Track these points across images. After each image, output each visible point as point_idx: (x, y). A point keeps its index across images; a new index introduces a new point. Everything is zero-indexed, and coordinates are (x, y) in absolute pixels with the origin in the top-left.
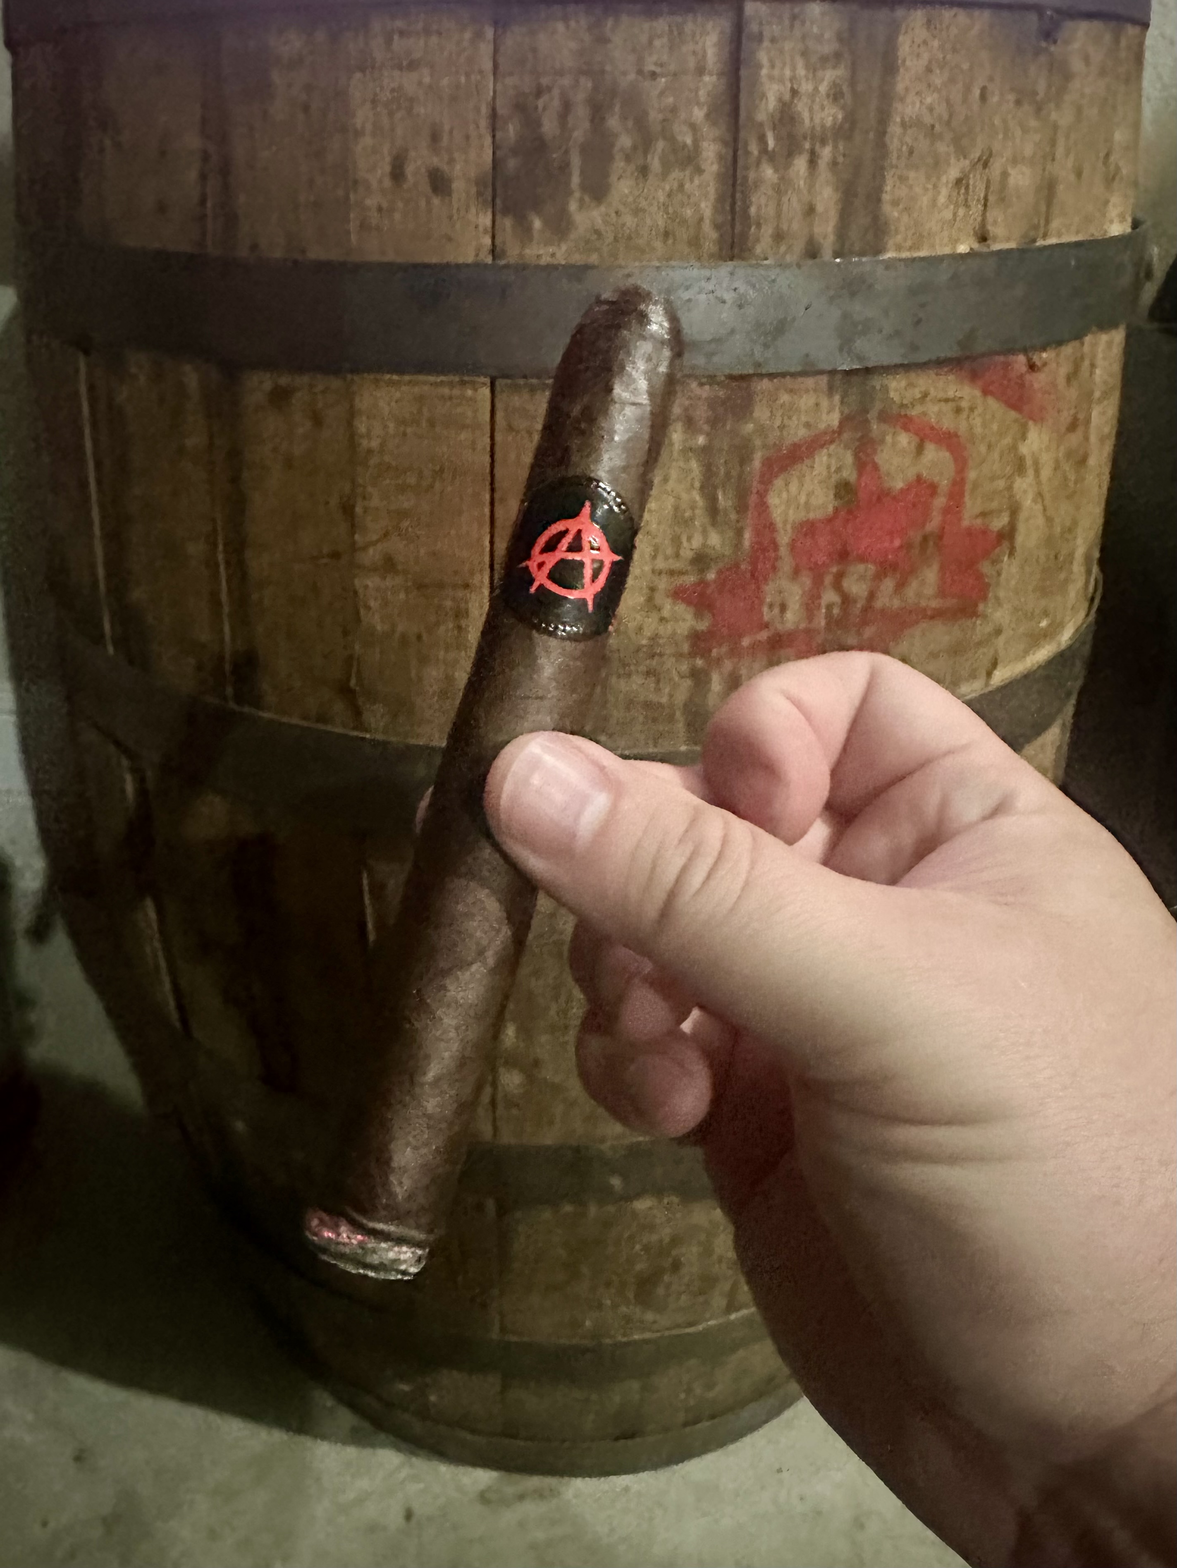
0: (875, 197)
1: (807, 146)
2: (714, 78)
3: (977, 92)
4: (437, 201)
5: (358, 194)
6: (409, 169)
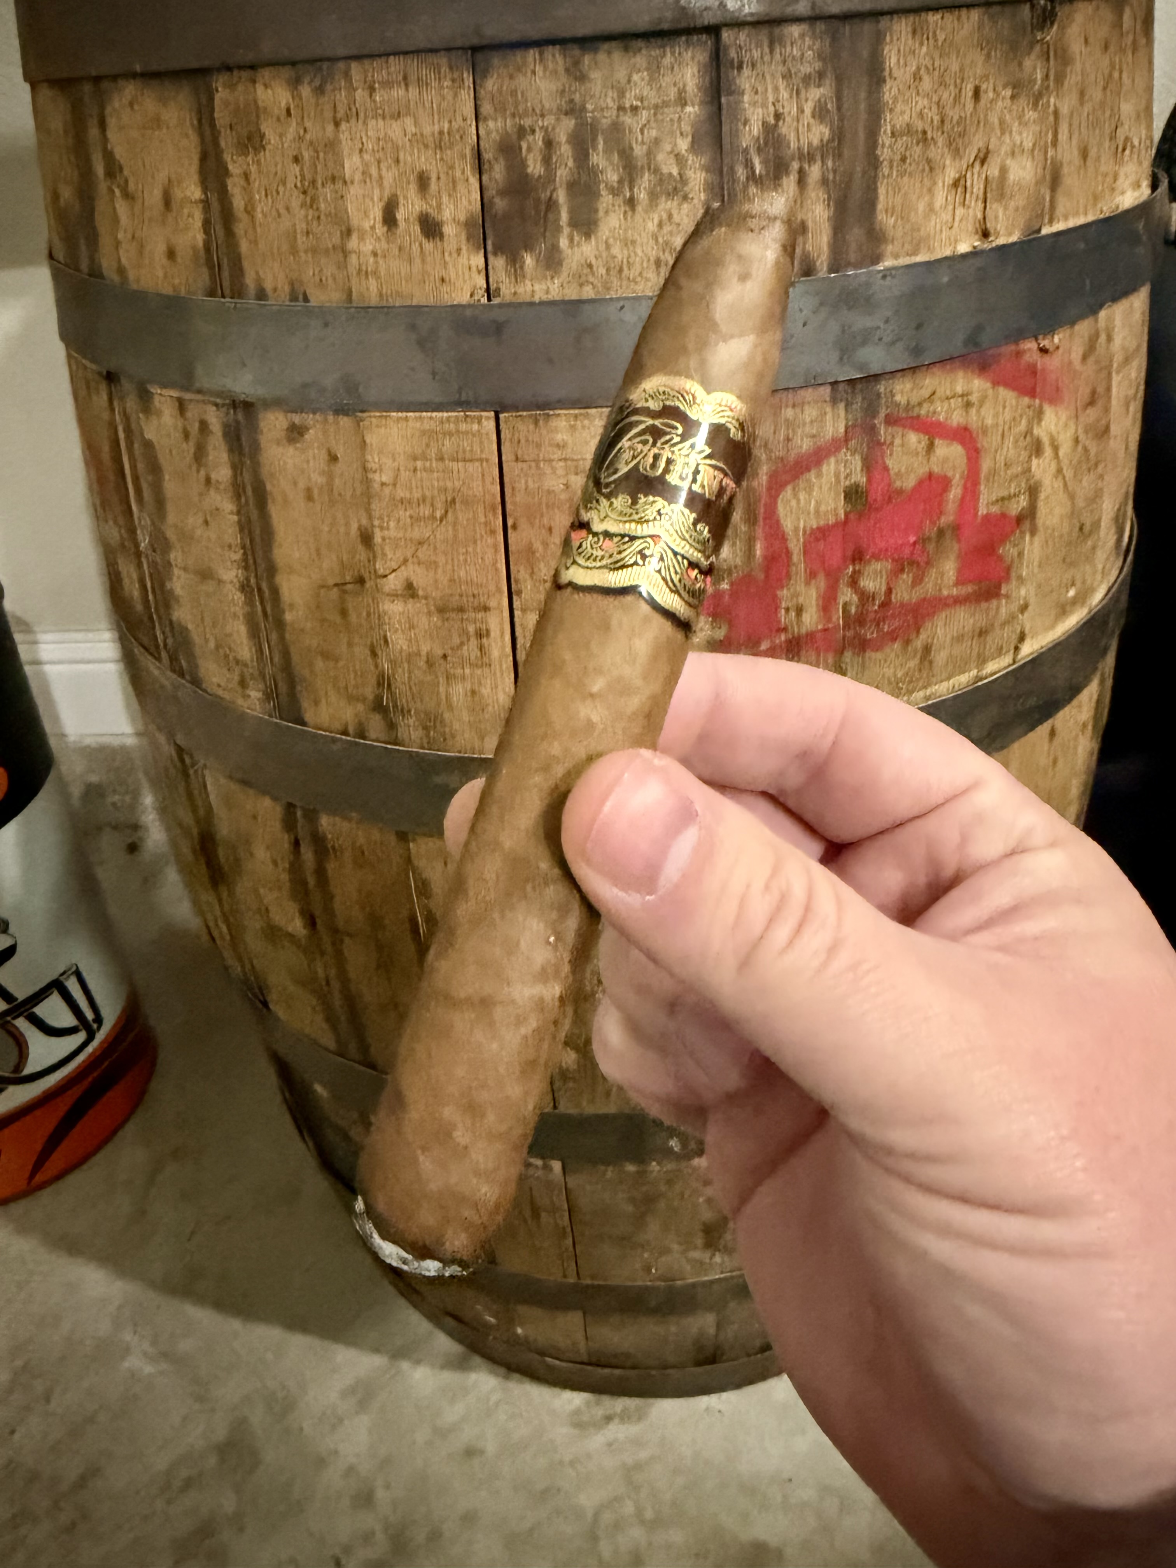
1: (795, 165)
2: (697, 108)
3: (970, 94)
4: (428, 246)
5: (353, 243)
6: (400, 215)
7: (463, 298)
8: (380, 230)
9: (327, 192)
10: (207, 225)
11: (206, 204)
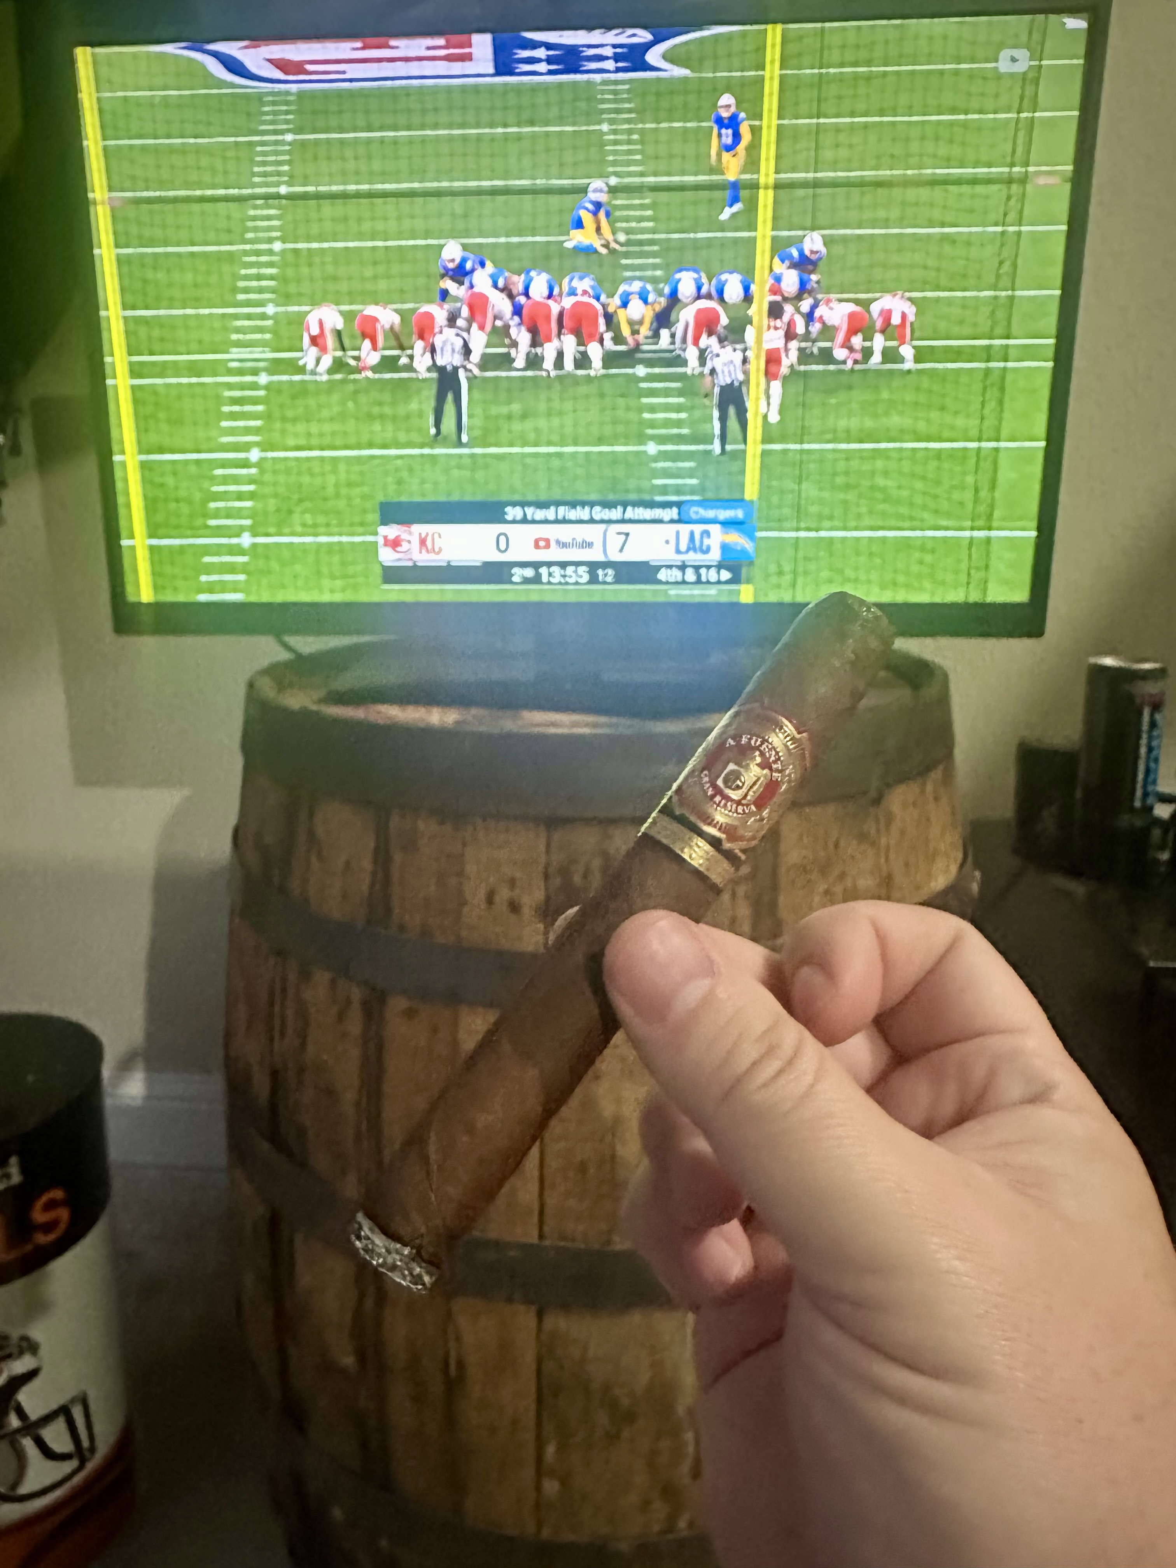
0: (773, 905)
3: (831, 846)
4: (513, 918)
5: (466, 909)
6: (497, 899)
7: (530, 948)
8: (483, 906)
9: (453, 881)
10: (372, 885)
11: (374, 874)
